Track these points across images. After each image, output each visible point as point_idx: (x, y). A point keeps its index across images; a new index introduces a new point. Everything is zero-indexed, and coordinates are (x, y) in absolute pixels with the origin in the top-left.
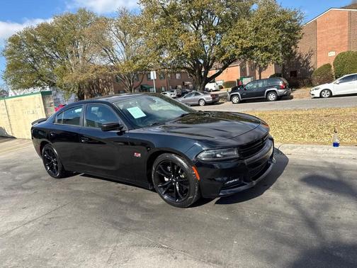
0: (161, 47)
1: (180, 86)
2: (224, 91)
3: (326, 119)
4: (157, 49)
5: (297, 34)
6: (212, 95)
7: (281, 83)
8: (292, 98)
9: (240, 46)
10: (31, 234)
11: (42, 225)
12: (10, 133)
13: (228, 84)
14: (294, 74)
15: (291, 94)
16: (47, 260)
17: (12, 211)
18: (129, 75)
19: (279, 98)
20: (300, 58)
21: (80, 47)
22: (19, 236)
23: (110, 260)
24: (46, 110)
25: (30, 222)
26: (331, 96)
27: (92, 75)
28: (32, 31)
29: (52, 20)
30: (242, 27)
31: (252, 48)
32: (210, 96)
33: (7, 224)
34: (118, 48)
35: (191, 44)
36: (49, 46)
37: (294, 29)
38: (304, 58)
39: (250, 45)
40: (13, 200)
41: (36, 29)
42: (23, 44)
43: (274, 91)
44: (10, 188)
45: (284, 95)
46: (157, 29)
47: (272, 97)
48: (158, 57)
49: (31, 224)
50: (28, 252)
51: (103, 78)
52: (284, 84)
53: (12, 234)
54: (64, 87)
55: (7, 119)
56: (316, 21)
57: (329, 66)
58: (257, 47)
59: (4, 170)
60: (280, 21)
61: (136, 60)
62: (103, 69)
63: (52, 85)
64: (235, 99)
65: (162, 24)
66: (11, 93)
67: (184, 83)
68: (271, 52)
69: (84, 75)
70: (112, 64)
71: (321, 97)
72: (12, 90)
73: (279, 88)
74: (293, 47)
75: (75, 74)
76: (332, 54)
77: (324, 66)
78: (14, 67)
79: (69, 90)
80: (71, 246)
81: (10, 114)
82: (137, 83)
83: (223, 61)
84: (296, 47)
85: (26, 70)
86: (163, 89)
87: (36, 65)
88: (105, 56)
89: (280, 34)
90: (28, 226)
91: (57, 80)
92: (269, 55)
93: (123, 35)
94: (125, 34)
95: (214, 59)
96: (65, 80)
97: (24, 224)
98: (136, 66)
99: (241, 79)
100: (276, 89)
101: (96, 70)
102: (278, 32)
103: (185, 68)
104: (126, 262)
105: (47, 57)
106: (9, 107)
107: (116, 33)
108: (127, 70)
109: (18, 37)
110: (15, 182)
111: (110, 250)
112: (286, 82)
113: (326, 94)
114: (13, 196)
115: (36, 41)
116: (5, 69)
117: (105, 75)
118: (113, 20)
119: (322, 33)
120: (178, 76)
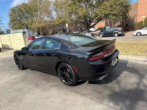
0: (71, 13)
1: (79, 29)
2: (97, 32)
3: (133, 45)
4: (69, 14)
5: (129, 8)
6: (91, 34)
7: (120, 29)
8: (125, 35)
9: (103, 13)
10: (17, 82)
11: (21, 80)
12: (11, 47)
13: (99, 29)
14: (127, 25)
15: (125, 34)
16: (22, 90)
17: (11, 75)
18: (58, 25)
19: (119, 35)
20: (130, 18)
21: (39, 13)
22: (14, 82)
23: (42, 90)
24: (24, 39)
25: (17, 78)
26: (141, 35)
27: (43, 25)
28: (19, 6)
29: (28, 1)
30: (105, 5)
31: (109, 14)
32: (90, 34)
33: (10, 79)
34: (54, 13)
35: (83, 12)
36: (26, 12)
37: (127, 6)
38: (132, 18)
39: (108, 13)
40: (12, 71)
41: (21, 5)
42: (16, 11)
43: (117, 32)
44: (11, 67)
45: (121, 34)
46: (70, 6)
47: (116, 35)
48: (70, 17)
49: (18, 79)
50: (16, 87)
51: (48, 26)
52: (121, 30)
53: (11, 82)
54: (32, 29)
55: (10, 42)
56: (138, 3)
57: (142, 22)
58: (111, 14)
59: (9, 61)
60: (122, 3)
61: (61, 18)
62: (48, 22)
63: (27, 28)
64: (101, 36)
65: (72, 4)
66: (12, 31)
67: (81, 28)
68: (117, 16)
69: (40, 24)
70: (51, 20)
71: (137, 35)
72: (12, 30)
73: (119, 31)
74: (127, 14)
75: (37, 24)
76: (144, 17)
77: (140, 22)
78: (12, 21)
79: (34, 30)
80: (30, 86)
81: (11, 40)
82: (61, 28)
83: (97, 19)
84: (128, 14)
85: (17, 22)
86: (72, 30)
87: (21, 20)
88: (48, 17)
89: (121, 8)
90: (17, 80)
91: (30, 26)
92: (116, 17)
93: (56, 8)
94: (57, 8)
95: (93, 19)
96: (32, 26)
97: (15, 79)
98: (61, 21)
99: (106, 26)
100: (118, 32)
101: (45, 22)
102: (120, 8)
103: (81, 22)
104: (47, 91)
105: (26, 17)
106: (11, 37)
107: (53, 7)
108: (57, 23)
109: (14, 8)
110: (13, 65)
111: (43, 88)
112: (122, 29)
113: (139, 34)
114: (11, 70)
115: (21, 10)
116: (9, 21)
117: (48, 25)
118: (52, 2)
119: (140, 7)
120: (79, 25)
